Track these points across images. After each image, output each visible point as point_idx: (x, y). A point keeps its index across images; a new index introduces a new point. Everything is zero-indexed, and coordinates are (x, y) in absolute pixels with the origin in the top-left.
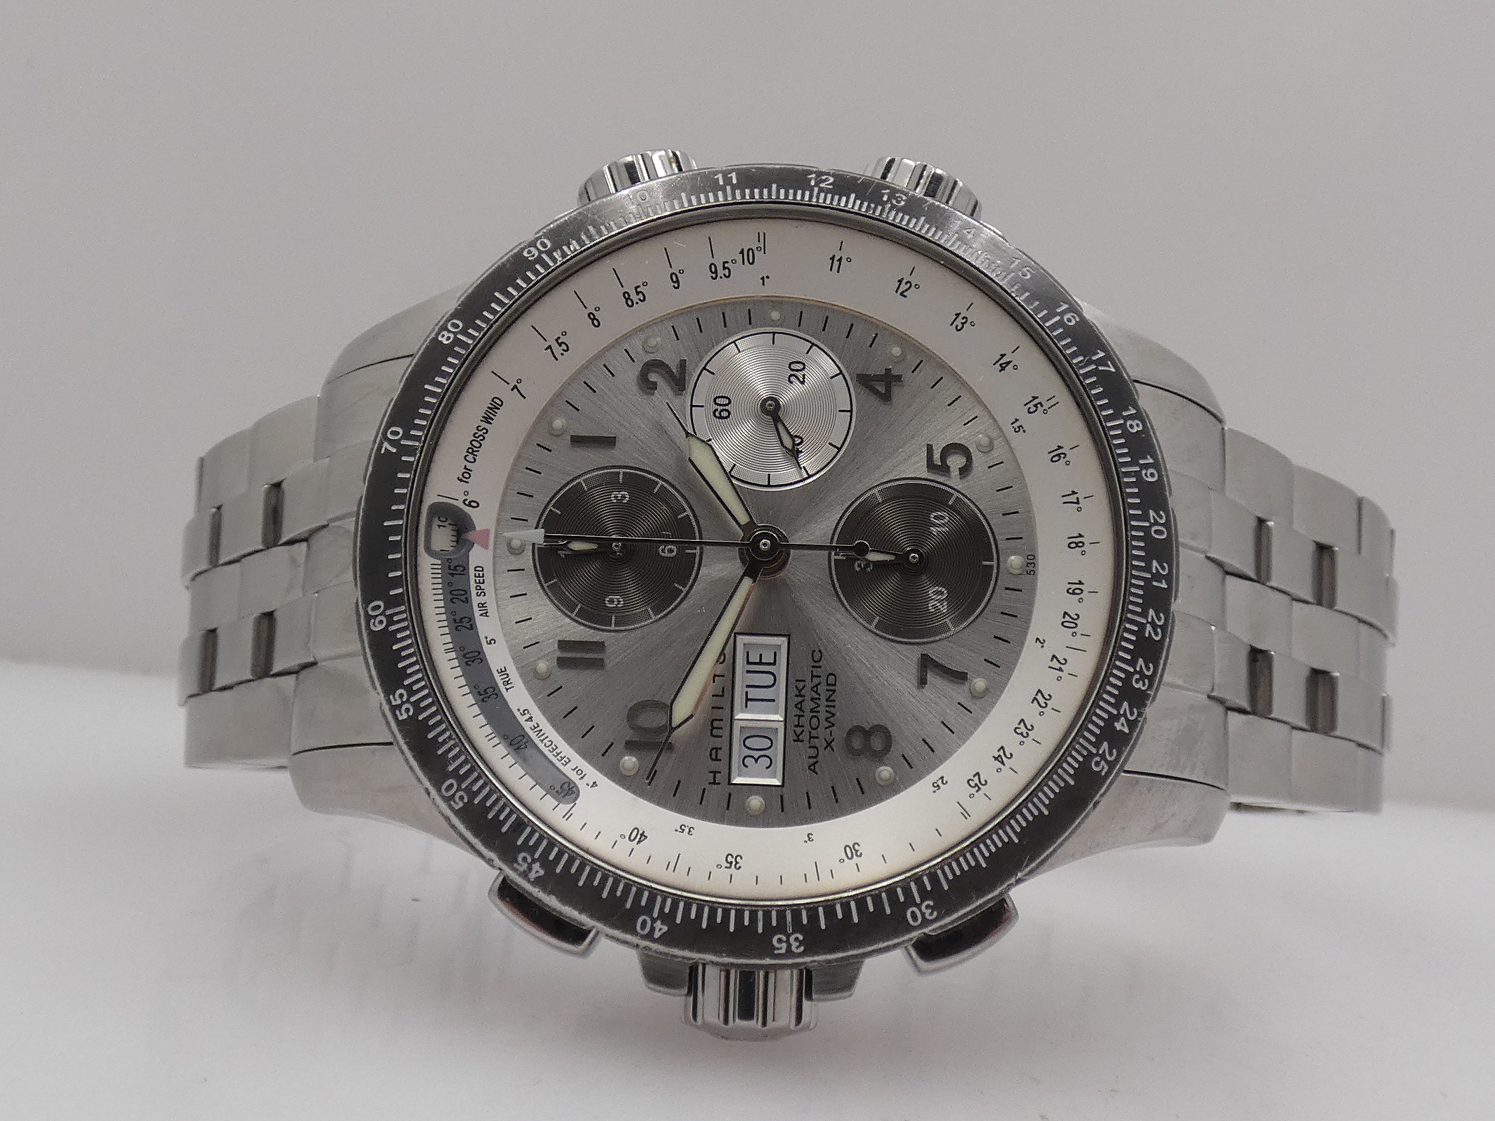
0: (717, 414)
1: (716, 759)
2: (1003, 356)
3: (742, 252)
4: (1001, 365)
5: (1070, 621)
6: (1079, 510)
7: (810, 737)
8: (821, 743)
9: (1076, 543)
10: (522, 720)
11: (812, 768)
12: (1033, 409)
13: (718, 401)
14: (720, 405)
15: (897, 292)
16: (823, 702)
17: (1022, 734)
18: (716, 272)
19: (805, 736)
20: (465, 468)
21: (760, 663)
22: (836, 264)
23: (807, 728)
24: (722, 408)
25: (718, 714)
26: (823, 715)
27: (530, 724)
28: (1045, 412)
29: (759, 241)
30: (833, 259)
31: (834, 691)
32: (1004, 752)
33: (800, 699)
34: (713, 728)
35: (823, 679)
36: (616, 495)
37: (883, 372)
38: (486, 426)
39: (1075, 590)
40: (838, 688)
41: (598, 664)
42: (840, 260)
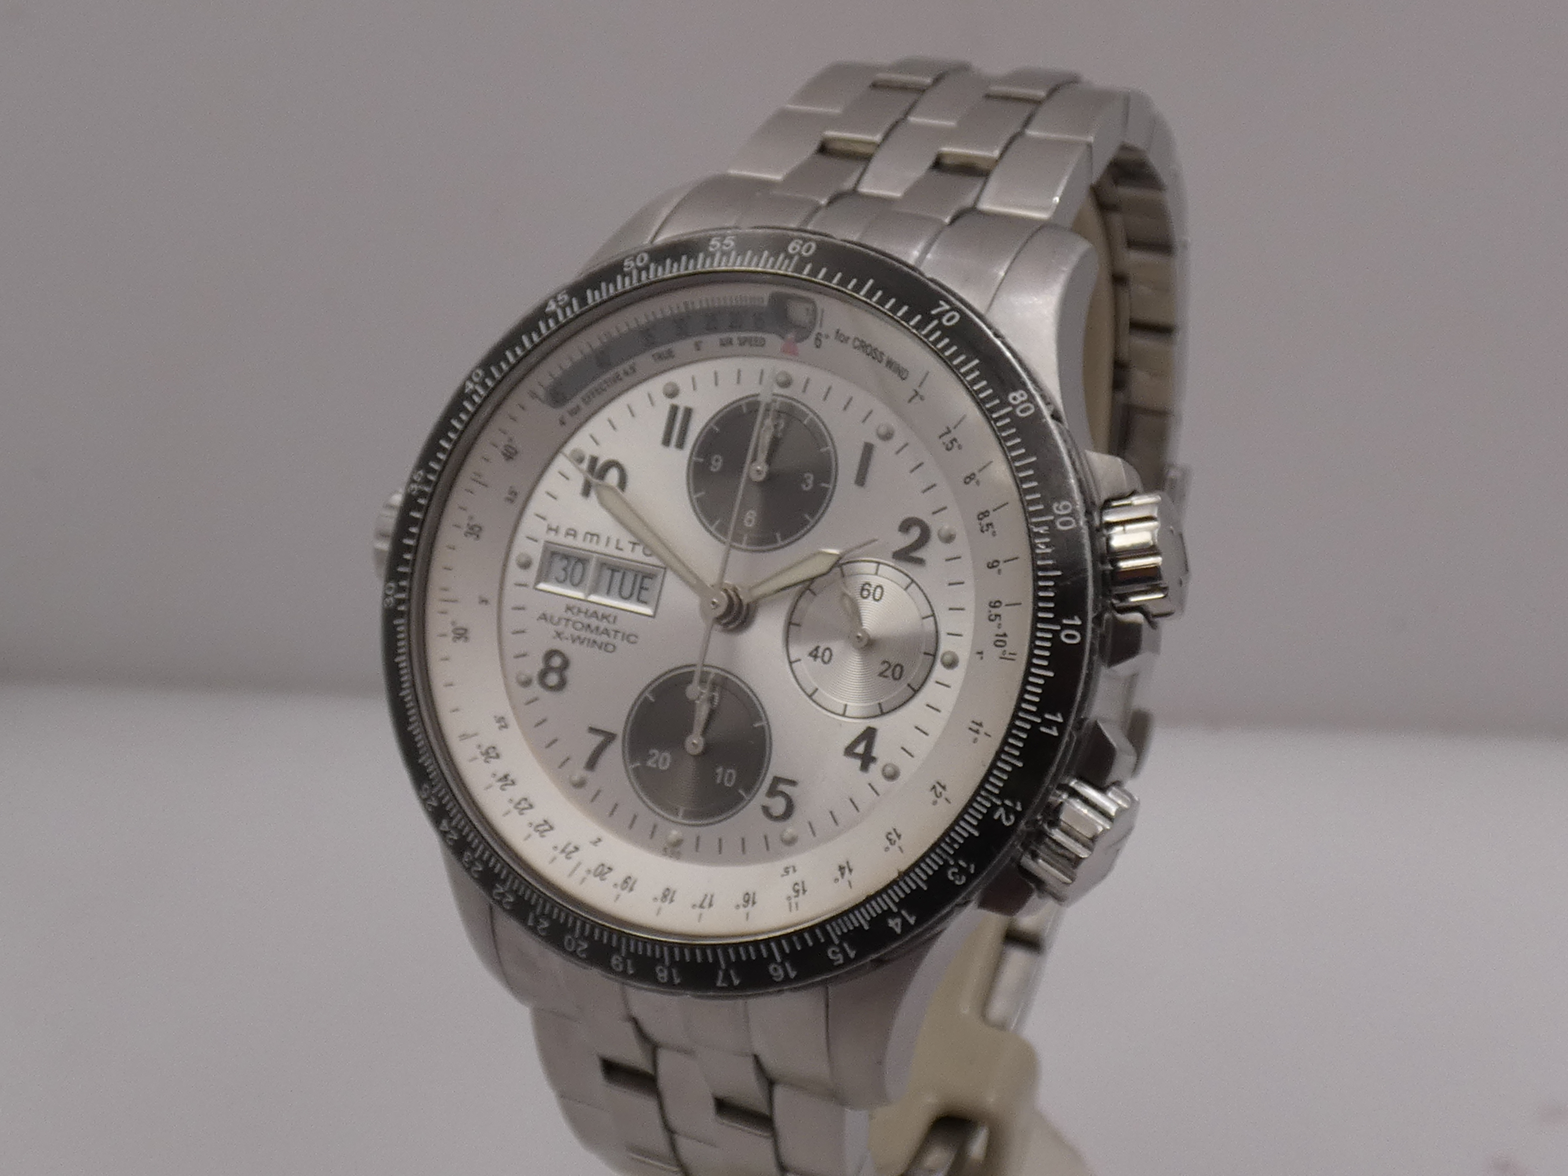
0: (867, 587)
1: (567, 534)
2: (850, 870)
3: (1005, 635)
4: (844, 868)
5: (602, 871)
6: (694, 906)
7: (568, 620)
8: (561, 628)
9: (667, 895)
10: (626, 366)
11: (544, 617)
12: (797, 887)
13: (879, 590)
14: (875, 591)
15: (939, 783)
16: (593, 636)
17: (519, 803)
18: (994, 607)
19: (569, 615)
20: (848, 338)
21: (641, 588)
22: (975, 727)
23: (574, 618)
24: (872, 591)
25: (603, 540)
26: (584, 634)
27: (621, 373)
28: (789, 898)
29: (1010, 654)
30: (980, 725)
31: (600, 648)
32: (509, 785)
33: (600, 615)
34: (592, 535)
35: (611, 640)
36: (810, 478)
37: (874, 754)
38: (885, 361)
39: (628, 883)
40: (602, 651)
41: (666, 442)
42: (977, 732)
